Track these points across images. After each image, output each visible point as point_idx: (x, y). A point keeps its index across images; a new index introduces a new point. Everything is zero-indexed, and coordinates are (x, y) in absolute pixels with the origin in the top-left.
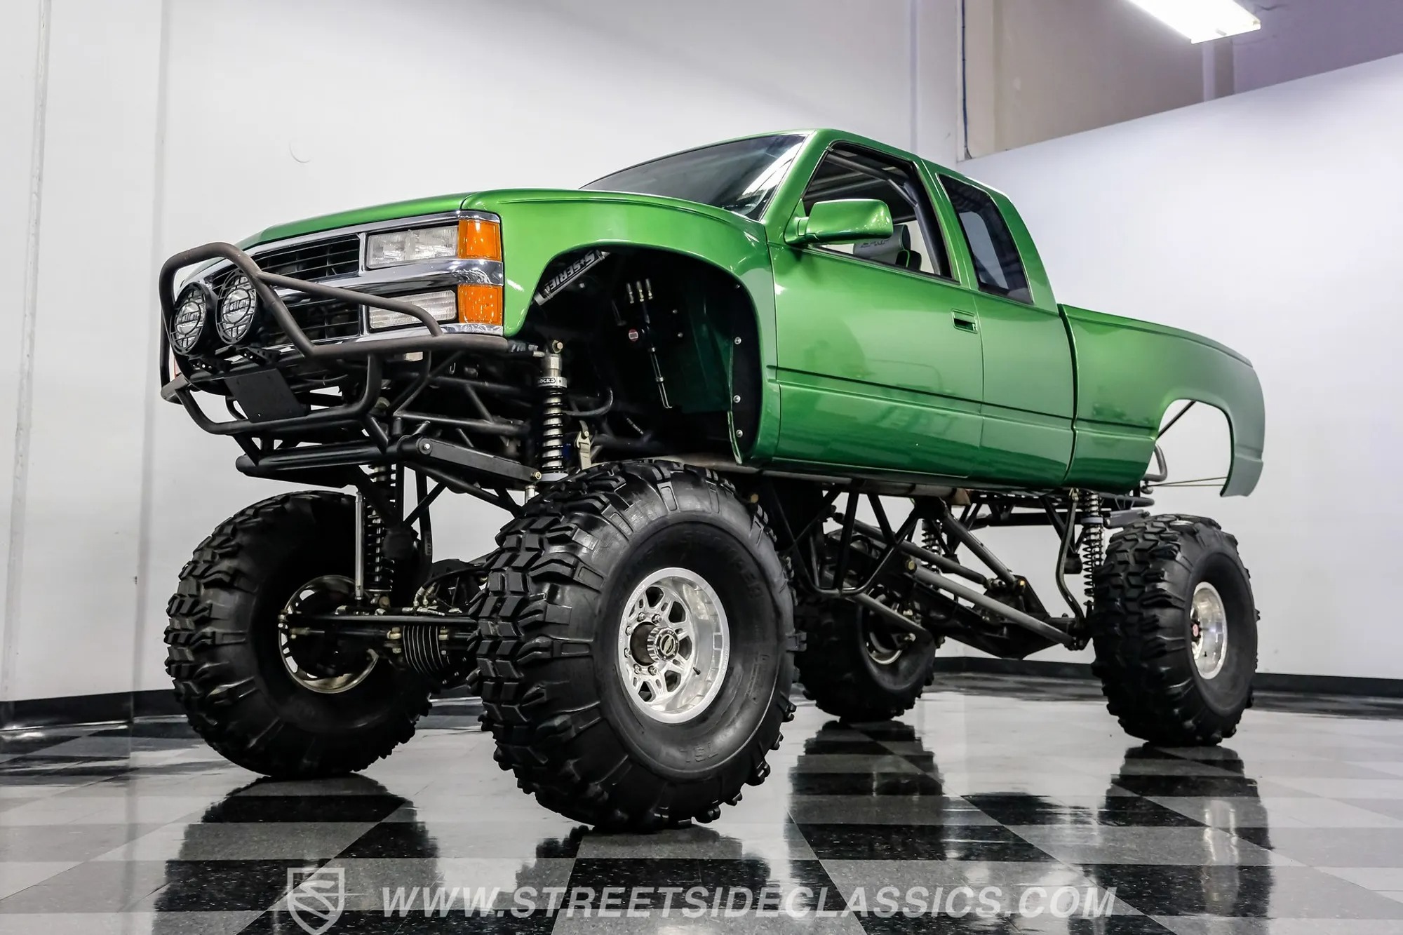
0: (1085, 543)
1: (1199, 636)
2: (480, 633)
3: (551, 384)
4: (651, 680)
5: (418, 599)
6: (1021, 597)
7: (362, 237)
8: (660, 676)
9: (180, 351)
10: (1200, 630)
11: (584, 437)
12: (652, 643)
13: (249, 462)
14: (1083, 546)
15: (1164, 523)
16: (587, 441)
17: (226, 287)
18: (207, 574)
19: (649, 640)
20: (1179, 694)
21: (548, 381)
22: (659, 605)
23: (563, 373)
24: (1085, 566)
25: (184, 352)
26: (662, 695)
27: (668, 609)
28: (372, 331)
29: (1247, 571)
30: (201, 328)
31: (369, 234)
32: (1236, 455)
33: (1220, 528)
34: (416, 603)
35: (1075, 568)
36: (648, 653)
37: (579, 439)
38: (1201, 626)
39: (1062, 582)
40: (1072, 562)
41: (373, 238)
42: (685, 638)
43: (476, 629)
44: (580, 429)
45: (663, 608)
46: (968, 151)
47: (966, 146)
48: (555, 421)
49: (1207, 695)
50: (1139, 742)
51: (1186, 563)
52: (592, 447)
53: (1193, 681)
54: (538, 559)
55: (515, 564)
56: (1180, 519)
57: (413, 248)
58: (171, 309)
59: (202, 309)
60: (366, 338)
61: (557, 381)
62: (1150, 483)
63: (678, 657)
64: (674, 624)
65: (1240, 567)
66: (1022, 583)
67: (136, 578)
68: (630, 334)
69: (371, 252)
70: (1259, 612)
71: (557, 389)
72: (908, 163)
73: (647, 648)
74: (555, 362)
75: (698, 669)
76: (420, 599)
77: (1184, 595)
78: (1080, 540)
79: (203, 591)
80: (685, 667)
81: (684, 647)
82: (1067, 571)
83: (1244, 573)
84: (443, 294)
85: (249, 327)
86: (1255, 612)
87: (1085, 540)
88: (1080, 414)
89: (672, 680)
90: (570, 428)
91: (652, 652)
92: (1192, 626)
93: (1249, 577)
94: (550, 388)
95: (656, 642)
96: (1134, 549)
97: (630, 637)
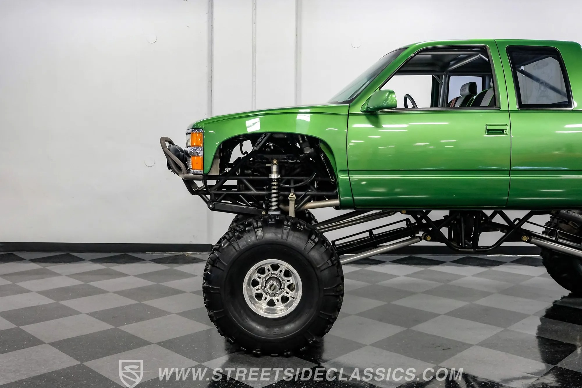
11: (292, 195)
23: (277, 173)
44: (291, 192)
48: (275, 191)
75: (294, 297)
80: (291, 295)
89: (286, 299)
94: (272, 179)
97: (264, 282)
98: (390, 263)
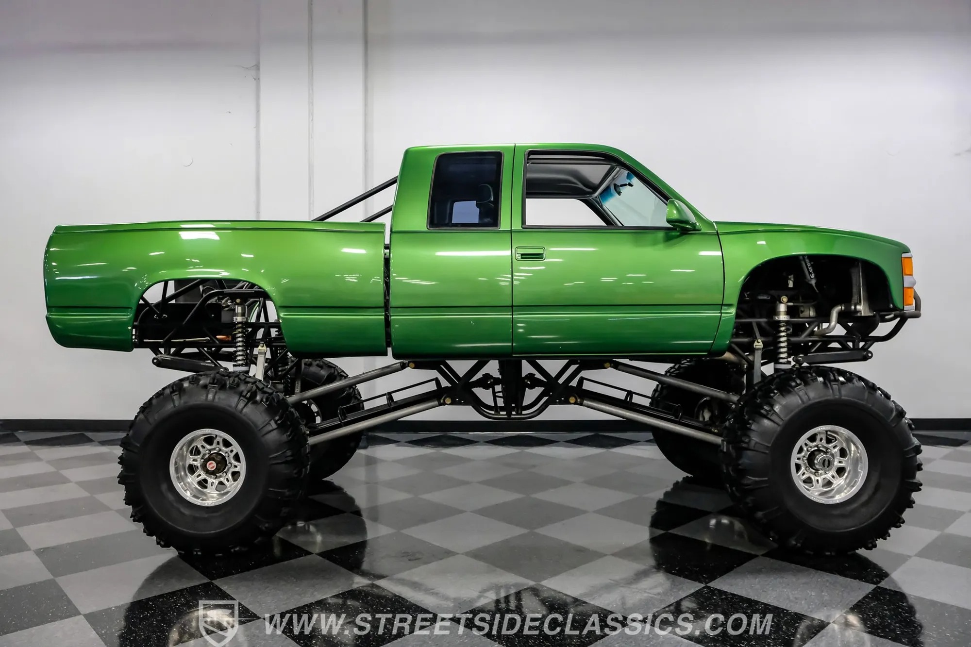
98: (484, 443)
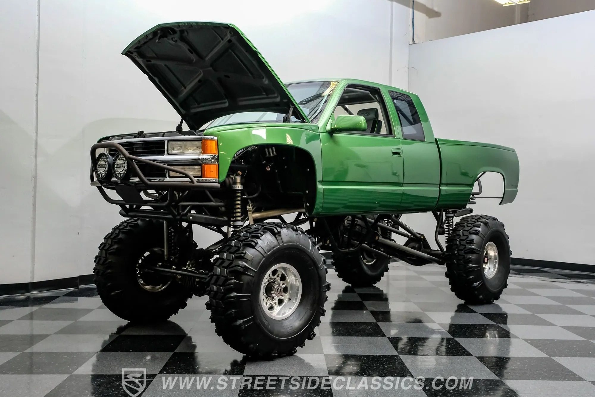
0: (446, 223)
1: (487, 262)
2: (210, 289)
3: (237, 188)
4: (273, 303)
5: (188, 265)
6: (421, 243)
7: (166, 142)
8: (276, 301)
9: (99, 178)
10: (488, 260)
11: (249, 206)
12: (273, 290)
13: (124, 213)
14: (446, 224)
15: (476, 219)
16: (251, 207)
17: (116, 157)
18: (110, 249)
19: (272, 289)
20: (477, 286)
21: (236, 187)
22: (276, 275)
23: (241, 184)
24: (446, 232)
25: (100, 179)
26: (277, 308)
27: (280, 276)
28: (170, 177)
29: (508, 236)
30: (106, 171)
31: (169, 141)
32: (506, 189)
33: (498, 220)
34: (187, 266)
35: (443, 233)
36: (271, 294)
37: (248, 207)
38: (488, 258)
39: (437, 238)
40: (441, 230)
41: (170, 143)
42: (286, 286)
43: (209, 287)
44: (248, 203)
45: (278, 276)
46: (414, 40)
47: (413, 38)
48: (239, 202)
49: (488, 285)
50: (463, 302)
51: (482, 236)
52: (253, 208)
53: (483, 281)
54: (232, 264)
55: (223, 265)
56: (482, 218)
57: (185, 148)
58: (95, 161)
59: (107, 164)
60: (168, 179)
61: (240, 187)
62: (475, 196)
63: (283, 294)
64: (282, 282)
65: (505, 234)
66: (422, 237)
67: (79, 233)
68: (267, 168)
69: (170, 148)
70: (512, 252)
71: (239, 190)
72: (377, 89)
73: (271, 292)
74: (238, 179)
75: (290, 298)
76: (189, 265)
77: (480, 249)
78: (445, 222)
79: (108, 255)
80: (286, 297)
81: (285, 290)
82: (439, 234)
83: (506, 237)
84: (196, 167)
85: (125, 174)
86: (510, 252)
87: (446, 222)
88: (443, 182)
89: (280, 302)
90: (244, 203)
91: (273, 293)
92: (485, 258)
93: (509, 238)
94: (237, 190)
95: (275, 290)
96: (463, 229)
97: (265, 287)
